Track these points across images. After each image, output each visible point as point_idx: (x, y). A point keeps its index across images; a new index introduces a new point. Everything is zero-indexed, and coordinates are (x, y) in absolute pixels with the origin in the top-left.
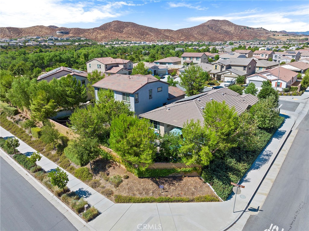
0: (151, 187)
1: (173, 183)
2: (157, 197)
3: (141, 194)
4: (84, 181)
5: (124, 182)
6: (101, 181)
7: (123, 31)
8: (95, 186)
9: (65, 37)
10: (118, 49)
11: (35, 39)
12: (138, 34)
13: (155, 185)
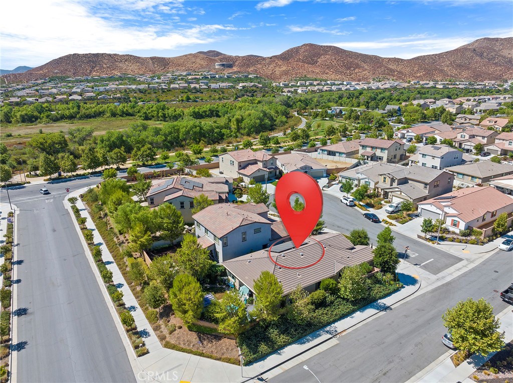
0: (194, 340)
1: (212, 341)
2: (194, 350)
3: (184, 344)
4: (150, 322)
5: (176, 331)
6: (162, 326)
7: (317, 62)
8: (156, 329)
9: (226, 73)
10: (298, 100)
11: (184, 76)
12: (342, 66)
13: (198, 339)
